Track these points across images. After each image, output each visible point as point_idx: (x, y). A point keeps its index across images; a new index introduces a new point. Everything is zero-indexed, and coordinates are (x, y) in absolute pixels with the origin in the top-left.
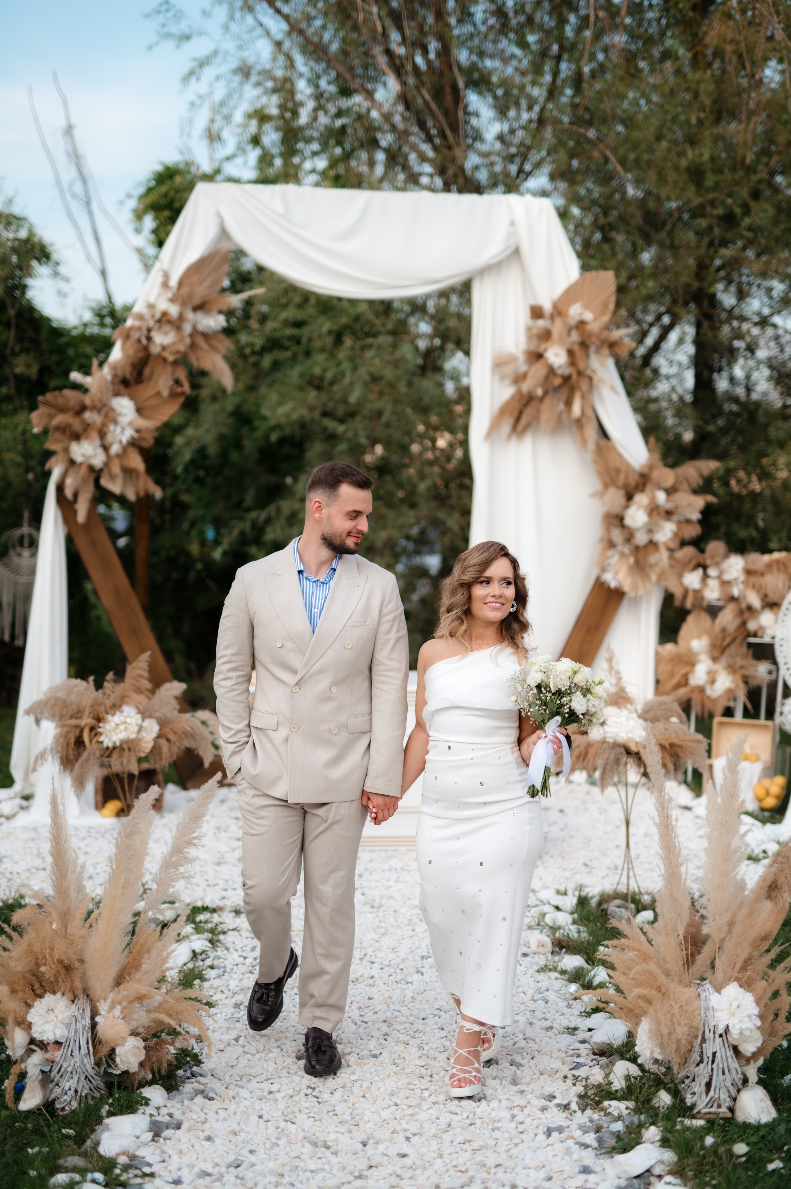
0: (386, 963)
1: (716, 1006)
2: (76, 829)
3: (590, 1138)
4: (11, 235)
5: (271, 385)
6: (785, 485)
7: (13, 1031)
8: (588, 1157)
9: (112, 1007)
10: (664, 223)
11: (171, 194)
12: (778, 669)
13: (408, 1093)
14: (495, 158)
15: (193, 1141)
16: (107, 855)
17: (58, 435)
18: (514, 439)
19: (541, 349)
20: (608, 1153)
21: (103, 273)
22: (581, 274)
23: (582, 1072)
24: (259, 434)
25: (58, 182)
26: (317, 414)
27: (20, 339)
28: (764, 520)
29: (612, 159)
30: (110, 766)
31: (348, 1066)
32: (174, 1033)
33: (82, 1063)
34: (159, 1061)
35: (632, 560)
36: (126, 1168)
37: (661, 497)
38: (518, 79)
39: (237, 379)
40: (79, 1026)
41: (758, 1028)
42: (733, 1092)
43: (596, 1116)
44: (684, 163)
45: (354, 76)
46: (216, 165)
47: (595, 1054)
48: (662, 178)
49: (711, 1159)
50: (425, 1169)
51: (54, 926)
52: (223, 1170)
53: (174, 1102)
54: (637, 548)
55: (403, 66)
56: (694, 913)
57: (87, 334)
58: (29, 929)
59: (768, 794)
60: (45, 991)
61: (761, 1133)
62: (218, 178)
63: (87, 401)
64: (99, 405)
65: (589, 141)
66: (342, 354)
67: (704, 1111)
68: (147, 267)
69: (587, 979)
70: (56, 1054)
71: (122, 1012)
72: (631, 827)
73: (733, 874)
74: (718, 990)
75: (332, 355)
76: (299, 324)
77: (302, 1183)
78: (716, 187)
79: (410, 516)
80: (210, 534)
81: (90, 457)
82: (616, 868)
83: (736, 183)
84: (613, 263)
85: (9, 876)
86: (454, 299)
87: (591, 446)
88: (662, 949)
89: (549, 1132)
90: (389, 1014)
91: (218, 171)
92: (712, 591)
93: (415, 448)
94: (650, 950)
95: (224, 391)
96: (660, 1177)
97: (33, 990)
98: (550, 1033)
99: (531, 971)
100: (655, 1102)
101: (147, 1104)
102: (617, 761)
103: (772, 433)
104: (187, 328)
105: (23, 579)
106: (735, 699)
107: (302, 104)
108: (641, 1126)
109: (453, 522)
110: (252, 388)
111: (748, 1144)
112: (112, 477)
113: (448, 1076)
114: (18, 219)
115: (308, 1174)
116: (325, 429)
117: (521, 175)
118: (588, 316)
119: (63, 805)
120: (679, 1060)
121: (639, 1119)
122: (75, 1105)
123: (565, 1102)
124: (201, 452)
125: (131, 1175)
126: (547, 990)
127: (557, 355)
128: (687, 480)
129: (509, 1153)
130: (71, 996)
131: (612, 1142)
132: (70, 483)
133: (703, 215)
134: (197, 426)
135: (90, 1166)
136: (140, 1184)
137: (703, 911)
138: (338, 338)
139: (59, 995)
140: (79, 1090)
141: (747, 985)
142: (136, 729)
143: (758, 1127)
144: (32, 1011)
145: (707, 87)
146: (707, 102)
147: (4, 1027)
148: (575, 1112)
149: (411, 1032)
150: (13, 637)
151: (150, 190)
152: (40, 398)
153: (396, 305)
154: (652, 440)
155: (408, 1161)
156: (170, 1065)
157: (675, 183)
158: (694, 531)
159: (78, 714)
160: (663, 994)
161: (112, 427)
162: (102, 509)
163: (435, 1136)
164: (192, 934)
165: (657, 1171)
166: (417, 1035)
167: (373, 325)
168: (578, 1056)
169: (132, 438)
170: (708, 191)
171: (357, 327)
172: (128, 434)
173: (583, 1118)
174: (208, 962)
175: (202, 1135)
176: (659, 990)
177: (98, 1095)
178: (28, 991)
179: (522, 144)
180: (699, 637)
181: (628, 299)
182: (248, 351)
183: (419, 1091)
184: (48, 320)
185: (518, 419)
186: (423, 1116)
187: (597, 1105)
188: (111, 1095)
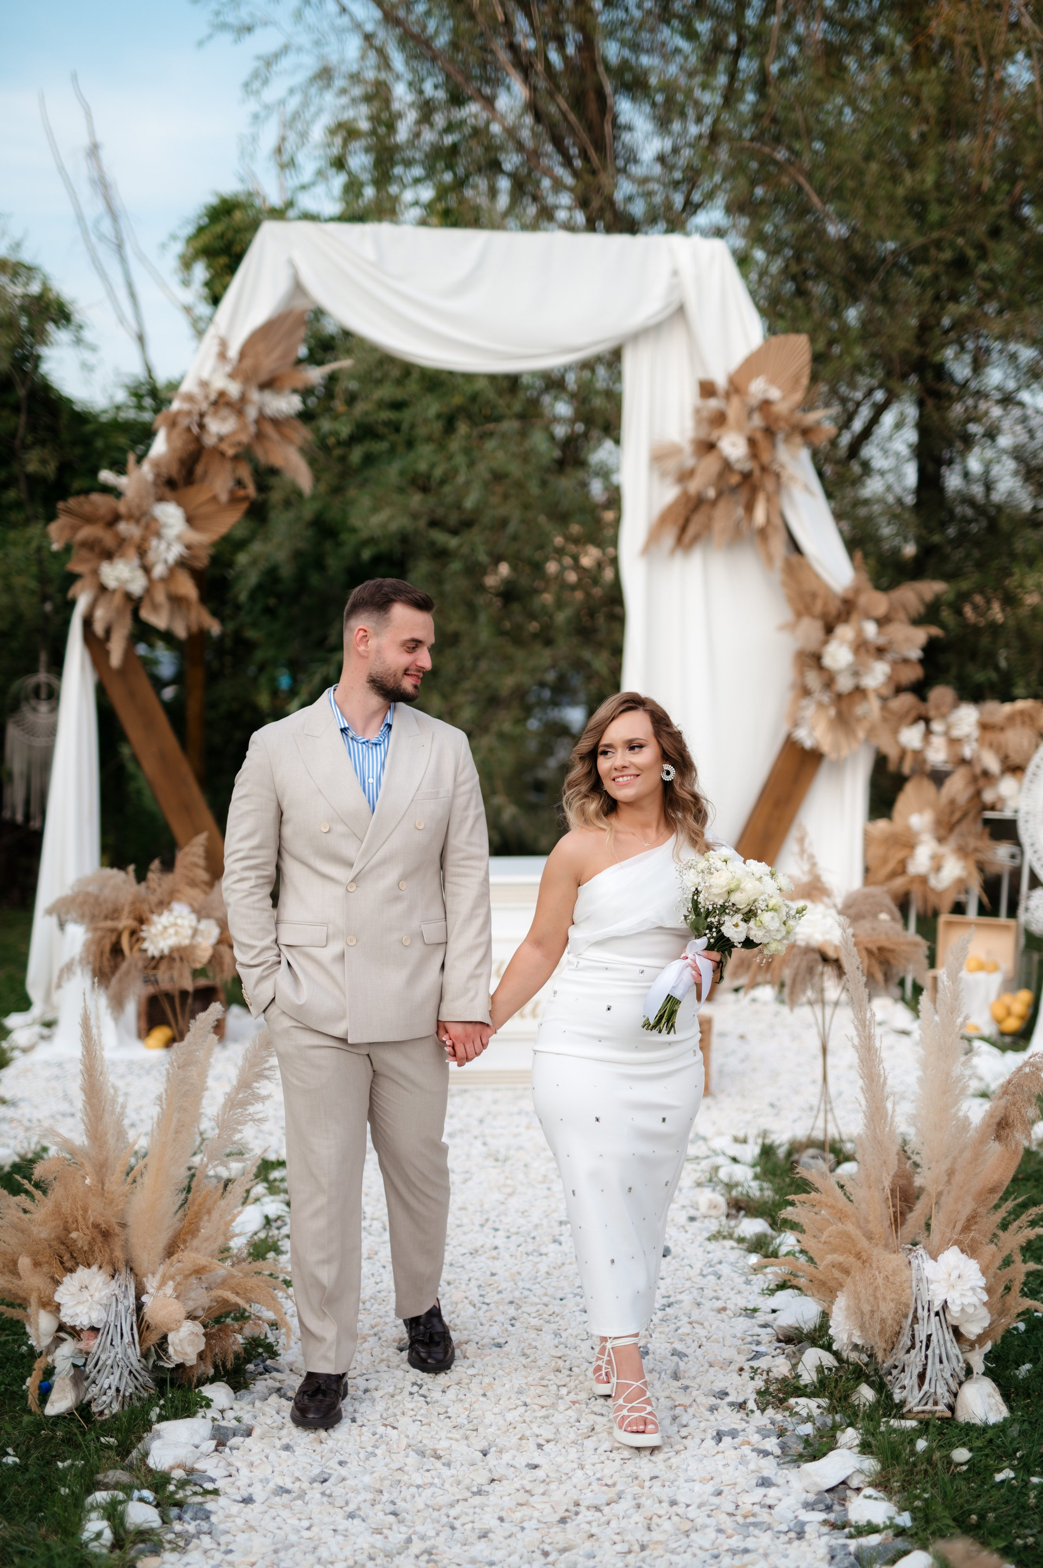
0: (513, 1230)
1: (931, 1277)
2: (113, 1063)
3: (772, 1444)
4: (19, 290)
5: (362, 485)
6: (1035, 614)
7: (37, 1314)
8: (768, 1467)
9: (163, 1283)
10: (875, 271)
11: (230, 235)
12: (1022, 853)
13: (540, 1390)
14: (654, 186)
15: (267, 1451)
16: (153, 1096)
17: (84, 553)
18: (679, 555)
19: (714, 436)
20: (795, 1461)
21: (141, 339)
22: (766, 340)
23: (762, 1363)
24: (347, 550)
25: (80, 218)
26: (422, 523)
27: (32, 427)
28: (1007, 659)
29: (807, 187)
30: (156, 982)
31: (465, 1357)
32: (242, 1316)
33: (125, 1353)
34: (225, 1354)
35: (832, 712)
36: (182, 1484)
37: (870, 629)
38: (683, 81)
39: (317, 479)
40: (121, 1307)
41: (985, 1304)
42: (954, 1386)
43: (779, 1417)
44: (900, 191)
45: (468, 78)
46: (289, 195)
47: (779, 1341)
48: (871, 211)
49: (923, 1467)
50: (561, 1482)
51: (88, 1181)
52: (305, 1485)
53: (242, 1403)
54: (839, 697)
55: (531, 65)
56: (904, 1160)
57: (120, 420)
58: (56, 1184)
59: (1009, 1013)
60: (77, 1264)
61: (988, 1436)
62: (291, 213)
63: (122, 508)
64: (137, 514)
65: (775, 162)
66: (455, 445)
67: (916, 1409)
68: (200, 333)
69: (771, 1249)
70: (92, 1343)
71: (175, 1290)
72: (829, 1059)
73: (953, 1111)
74: (934, 1257)
75: (442, 446)
76: (398, 406)
77: (405, 1501)
78: (942, 223)
79: (545, 656)
80: (284, 682)
81: (127, 582)
82: (811, 1108)
83: (969, 217)
84: (808, 325)
85: (27, 1124)
86: (601, 371)
87: (779, 563)
88: (863, 1206)
89: (719, 1437)
90: (517, 1294)
91: (290, 204)
92: (937, 750)
93: (552, 567)
94: (849, 1208)
95: (299, 494)
96: (858, 1490)
97: (62, 1263)
98: (723, 1315)
99: (700, 1239)
100: (854, 1399)
101: (208, 1406)
102: (811, 970)
103: (1019, 546)
104: (252, 413)
105: (40, 742)
106: (967, 892)
107: (400, 115)
108: (835, 1427)
109: (600, 663)
110: (337, 490)
111: (970, 1450)
112: (155, 608)
113: (591, 1369)
114: (30, 269)
115: (413, 1490)
116: (432, 544)
117: (688, 208)
118: (775, 394)
119: (98, 1028)
120: (884, 1345)
121: (834, 1419)
122: (116, 1408)
123: (741, 1400)
124: (272, 575)
125: (189, 1493)
126: (720, 1263)
127: (734, 445)
128: (904, 607)
129: (669, 1463)
130: (110, 1269)
131: (800, 1448)
132: (100, 614)
133: (925, 261)
134: (266, 539)
135: (137, 1482)
136: (201, 1504)
137: (915, 1158)
138: (449, 422)
139: (95, 1268)
140: (122, 1389)
141: (970, 1250)
142: (190, 932)
143: (985, 1429)
144: (61, 1288)
145: (932, 91)
146: (931, 109)
147: (25, 1309)
148: (752, 1411)
149: (545, 1316)
150: (27, 817)
151: (201, 230)
152: (61, 505)
153: (525, 380)
154: (859, 555)
155: (540, 1474)
156: (237, 1356)
157: (889, 218)
158: (914, 673)
159: (114, 913)
160: (864, 1262)
161: (154, 542)
162: (142, 649)
163: (574, 1442)
164: (264, 1195)
165: (854, 1483)
166: (552, 1319)
167: (494, 407)
168: (758, 1343)
169: (182, 556)
170: (932, 227)
171: (475, 409)
172: (175, 552)
173: (760, 1419)
174: (285, 1230)
175: (278, 1444)
176: (858, 1256)
177: (145, 1395)
178: (56, 1263)
179: (689, 167)
180: (920, 811)
181: (827, 371)
182: (331, 441)
183: (555, 1387)
184: (69, 402)
185: (683, 529)
186: (558, 1418)
187: (780, 1403)
188: (162, 1394)
